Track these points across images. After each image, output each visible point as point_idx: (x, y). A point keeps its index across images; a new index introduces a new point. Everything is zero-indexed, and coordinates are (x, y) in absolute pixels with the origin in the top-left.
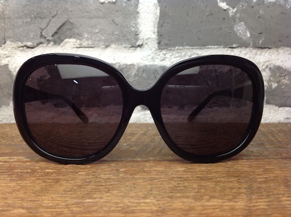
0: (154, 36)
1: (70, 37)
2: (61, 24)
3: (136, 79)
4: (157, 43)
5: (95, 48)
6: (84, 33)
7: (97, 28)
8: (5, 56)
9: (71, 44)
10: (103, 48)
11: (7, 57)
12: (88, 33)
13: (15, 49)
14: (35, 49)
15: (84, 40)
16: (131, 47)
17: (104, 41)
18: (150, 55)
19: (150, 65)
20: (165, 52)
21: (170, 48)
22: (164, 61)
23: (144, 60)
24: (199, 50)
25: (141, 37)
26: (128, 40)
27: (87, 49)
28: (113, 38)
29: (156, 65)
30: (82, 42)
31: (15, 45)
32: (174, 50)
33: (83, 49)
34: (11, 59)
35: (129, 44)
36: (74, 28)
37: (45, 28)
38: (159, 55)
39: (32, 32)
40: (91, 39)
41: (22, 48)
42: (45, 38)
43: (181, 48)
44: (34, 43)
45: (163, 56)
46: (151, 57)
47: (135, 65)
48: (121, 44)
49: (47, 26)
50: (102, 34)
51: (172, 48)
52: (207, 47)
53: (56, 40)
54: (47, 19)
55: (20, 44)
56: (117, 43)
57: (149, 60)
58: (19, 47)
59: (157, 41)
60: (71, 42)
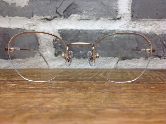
0: (129, 12)
1: (75, 13)
2: (69, 5)
5: (90, 20)
6: (84, 11)
7: (91, 8)
9: (75, 18)
10: (95, 20)
11: (34, 26)
12: (86, 11)
13: (39, 20)
14: (52, 21)
17: (96, 15)
18: (125, 24)
20: (135, 22)
21: (139, 20)
22: (135, 28)
23: (122, 28)
24: (157, 21)
25: (120, 13)
26: (111, 15)
27: (85, 21)
28: (102, 14)
30: (82, 16)
31: (39, 18)
33: (83, 21)
34: (36, 27)
35: (112, 18)
36: (77, 7)
37: (59, 7)
38: (132, 24)
39: (51, 10)
43: (146, 19)
44: (51, 17)
45: (134, 25)
47: (116, 31)
48: (107, 18)
49: (60, 6)
50: (95, 11)
51: (141, 20)
52: (163, 19)
53: (65, 15)
54: (60, 2)
55: (43, 17)
56: (104, 17)
57: (125, 28)
58: (42, 19)
59: (130, 15)
60: (75, 16)
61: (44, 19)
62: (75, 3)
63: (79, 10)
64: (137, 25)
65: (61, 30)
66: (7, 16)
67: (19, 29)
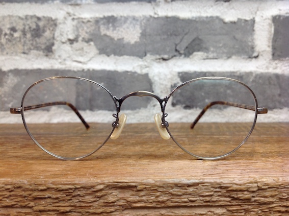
3: (254, 84)
4: (271, 55)
6: (211, 48)
10: (225, 59)
11: (146, 67)
12: (214, 47)
14: (169, 60)
15: (210, 53)
17: (227, 53)
18: (264, 65)
19: (266, 73)
20: (277, 62)
21: (281, 59)
22: (276, 69)
23: (260, 69)
25: (257, 50)
28: (234, 51)
29: (270, 73)
30: (208, 55)
32: (284, 61)
33: (209, 60)
34: (149, 69)
35: (247, 56)
36: (202, 43)
39: (168, 47)
40: (216, 52)
44: (169, 56)
45: (276, 65)
47: (252, 73)
49: (181, 40)
50: (225, 48)
53: (186, 53)
54: (180, 36)
56: (237, 55)
57: (264, 69)
58: (157, 59)
59: (271, 53)
60: (199, 55)
61: (160, 59)
62: (200, 37)
63: (204, 46)
64: (279, 65)
65: (181, 73)
66: (112, 55)
67: (127, 72)
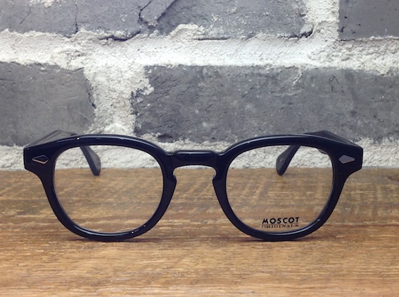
1: (188, 22)
3: (300, 91)
4: (338, 31)
5: (230, 40)
6: (212, 15)
7: (233, 6)
8: (77, 54)
9: (190, 33)
10: (242, 39)
13: (94, 41)
15: (211, 26)
16: (291, 37)
17: (246, 27)
18: (323, 51)
19: (324, 68)
20: (350, 46)
21: (360, 39)
22: (348, 61)
23: (314, 60)
25: (309, 20)
26: (286, 24)
27: (216, 41)
28: (261, 21)
29: (335, 68)
32: (366, 43)
34: (86, 59)
35: (288, 32)
36: (195, 5)
37: (146, 6)
38: (340, 50)
40: (224, 24)
41: (105, 41)
42: (146, 23)
44: (126, 31)
45: (348, 53)
46: (326, 54)
47: (297, 68)
48: (274, 32)
49: (150, 3)
50: (242, 16)
51: (364, 39)
53: (163, 27)
55: (103, 33)
56: (267, 31)
57: (322, 60)
58: (101, 39)
59: (337, 28)
60: (189, 29)
61: (107, 38)
65: (152, 67)
66: (7, 30)
